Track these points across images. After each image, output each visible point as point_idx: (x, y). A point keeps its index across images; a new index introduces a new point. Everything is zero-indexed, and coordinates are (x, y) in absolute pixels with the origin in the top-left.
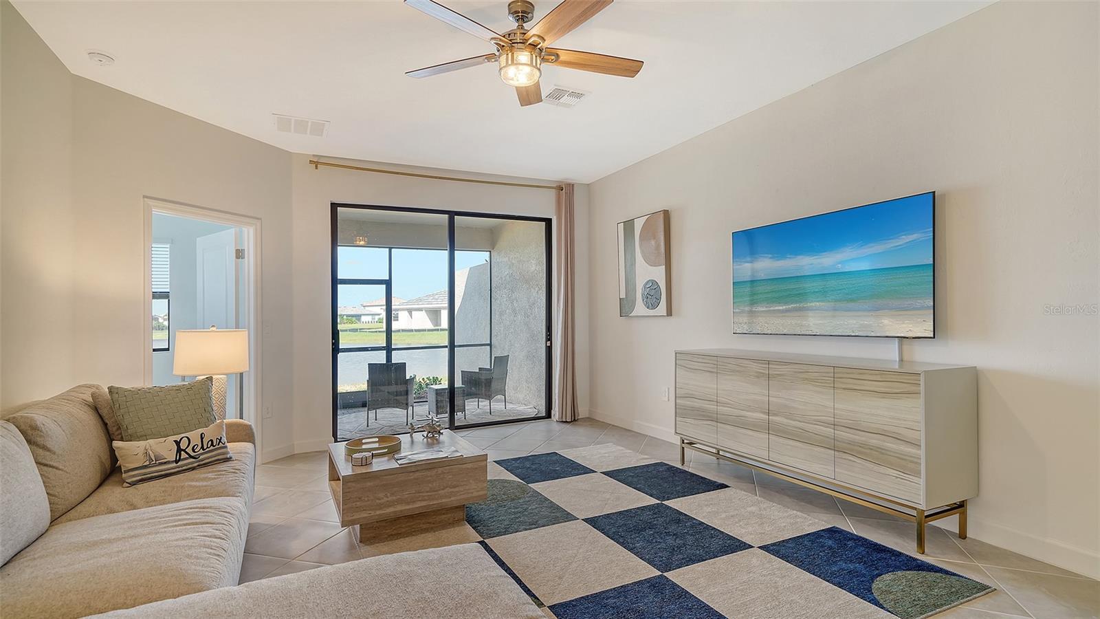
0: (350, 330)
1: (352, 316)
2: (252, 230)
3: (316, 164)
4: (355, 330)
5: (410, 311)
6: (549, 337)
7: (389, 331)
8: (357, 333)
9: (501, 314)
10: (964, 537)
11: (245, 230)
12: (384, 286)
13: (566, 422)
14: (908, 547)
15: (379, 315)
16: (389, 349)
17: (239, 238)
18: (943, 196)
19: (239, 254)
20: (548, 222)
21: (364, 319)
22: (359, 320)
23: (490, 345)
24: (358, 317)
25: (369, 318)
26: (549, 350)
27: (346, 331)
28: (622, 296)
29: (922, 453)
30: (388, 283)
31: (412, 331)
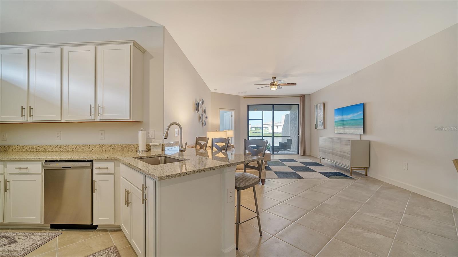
0: (258, 132)
2: (234, 112)
3: (245, 98)
5: (277, 126)
6: (299, 134)
7: (262, 132)
9: (292, 128)
10: (366, 176)
11: (232, 112)
12: (261, 121)
13: (302, 155)
14: (349, 175)
16: (262, 136)
17: (231, 113)
18: (365, 104)
19: (232, 116)
20: (298, 105)
23: (290, 136)
26: (299, 137)
27: (257, 132)
28: (316, 124)
29: (350, 156)
30: (262, 120)
31: (278, 133)
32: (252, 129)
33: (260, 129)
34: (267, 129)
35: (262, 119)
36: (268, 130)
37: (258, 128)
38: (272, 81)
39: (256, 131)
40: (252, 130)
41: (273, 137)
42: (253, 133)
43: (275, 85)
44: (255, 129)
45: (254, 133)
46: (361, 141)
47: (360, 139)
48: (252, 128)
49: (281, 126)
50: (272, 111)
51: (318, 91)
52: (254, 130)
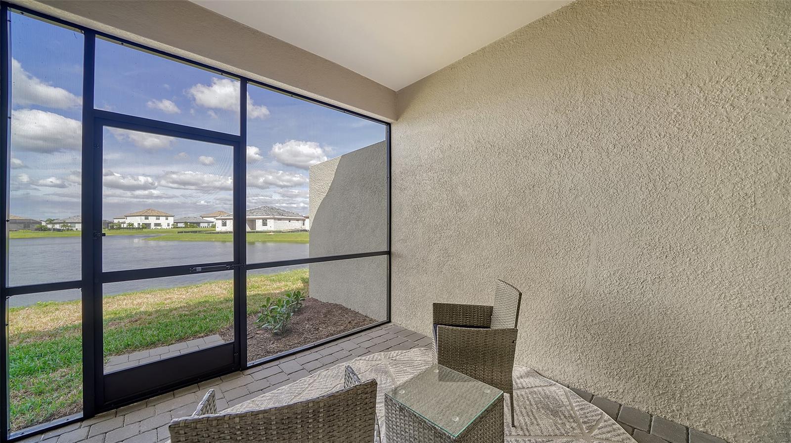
0: (191, 232)
1: (194, 223)
4: (196, 232)
8: (196, 234)
15: (213, 222)
21: (202, 225)
22: (199, 225)
23: (389, 253)
24: (198, 224)
25: (206, 225)
32: (179, 226)
33: (195, 225)
34: (211, 225)
36: (214, 226)
37: (190, 223)
39: (187, 229)
40: (177, 228)
42: (180, 234)
44: (184, 226)
45: (182, 232)
48: (177, 223)
52: (182, 227)
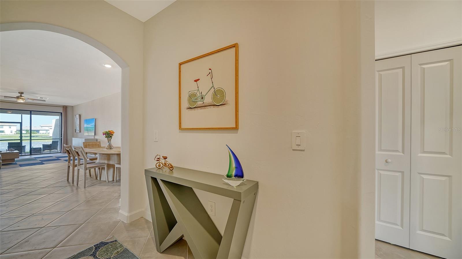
6: (61, 137)
12: (20, 124)
16: (21, 140)
20: (61, 113)
26: (61, 139)
28: (75, 129)
35: (21, 122)
38: (19, 95)
41: (31, 140)
43: (22, 99)
46: (94, 139)
47: (94, 138)
49: (52, 129)
50: (29, 115)
51: (77, 105)
